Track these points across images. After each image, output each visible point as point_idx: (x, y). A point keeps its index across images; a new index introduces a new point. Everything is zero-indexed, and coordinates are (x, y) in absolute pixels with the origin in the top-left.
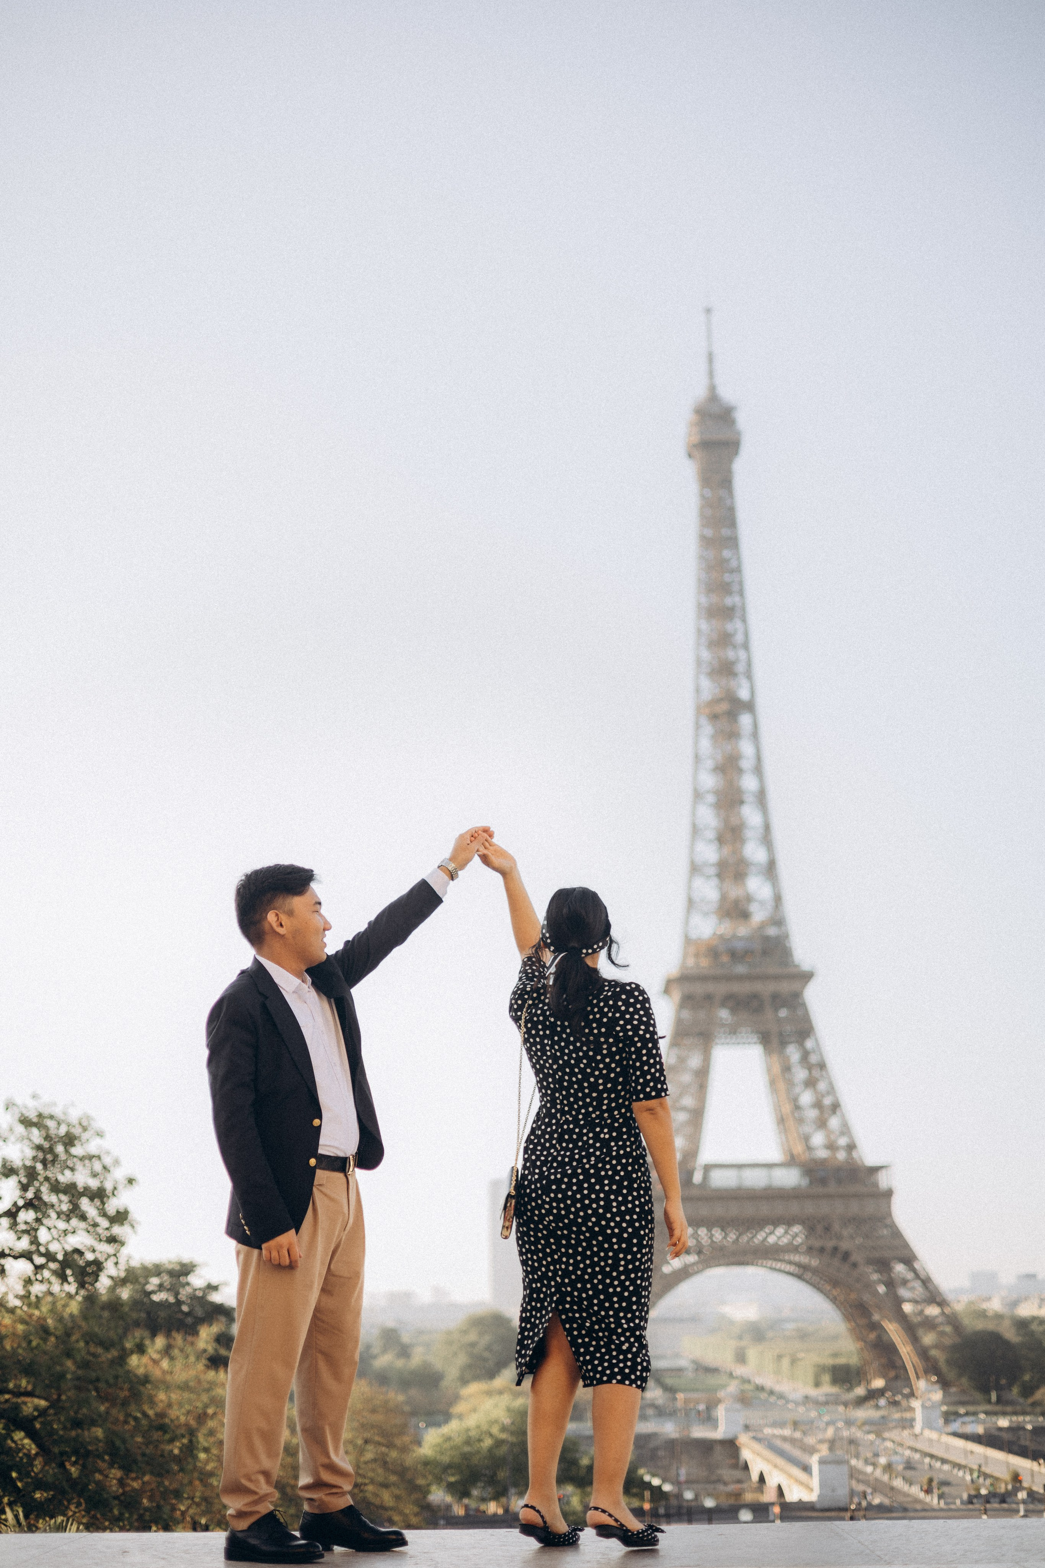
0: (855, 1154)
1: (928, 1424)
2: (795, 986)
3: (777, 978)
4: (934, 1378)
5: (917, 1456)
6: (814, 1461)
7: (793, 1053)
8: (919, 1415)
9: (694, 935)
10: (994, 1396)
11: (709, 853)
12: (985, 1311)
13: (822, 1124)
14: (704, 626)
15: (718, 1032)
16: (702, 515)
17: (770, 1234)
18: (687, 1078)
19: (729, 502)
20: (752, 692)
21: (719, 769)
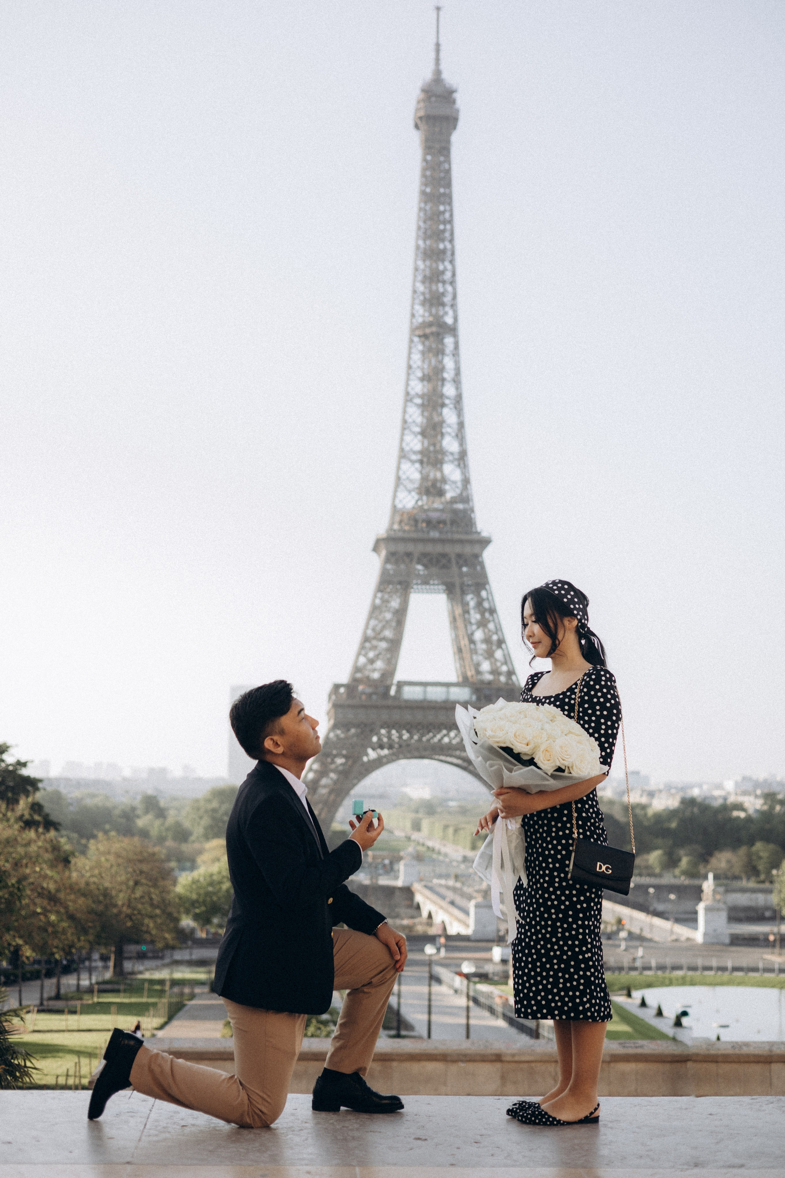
0: (514, 678)
2: (476, 549)
3: (461, 542)
6: (471, 906)
7: (471, 599)
9: (399, 506)
11: (415, 443)
13: (489, 655)
14: (420, 264)
15: (415, 582)
16: (424, 176)
17: (445, 736)
18: (388, 616)
19: (446, 166)
20: (456, 319)
21: (426, 378)
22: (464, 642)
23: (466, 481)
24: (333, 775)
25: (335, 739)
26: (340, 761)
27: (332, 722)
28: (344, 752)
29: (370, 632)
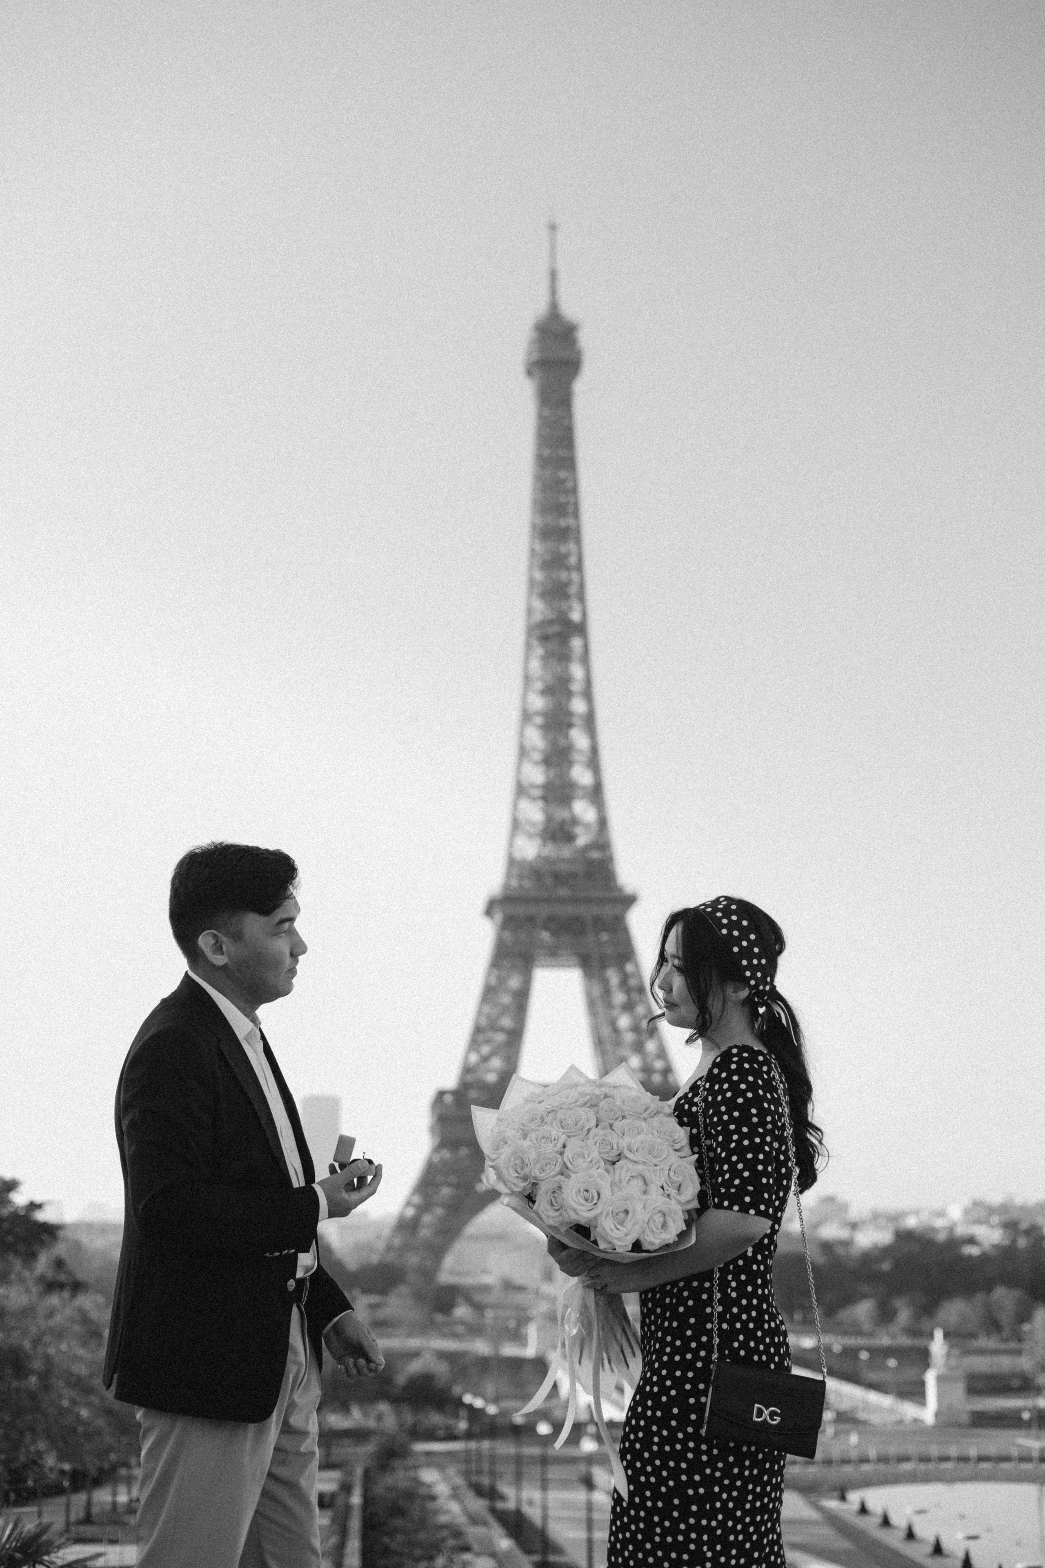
2: (618, 909)
3: (600, 901)
7: (613, 976)
9: (518, 856)
15: (539, 953)
16: (539, 435)
18: (506, 999)
19: (566, 423)
20: (584, 614)
21: (547, 691)
22: (606, 1031)
23: (603, 823)
25: (440, 1162)
26: (446, 1191)
27: (437, 1141)
28: (452, 1179)
29: (483, 1022)
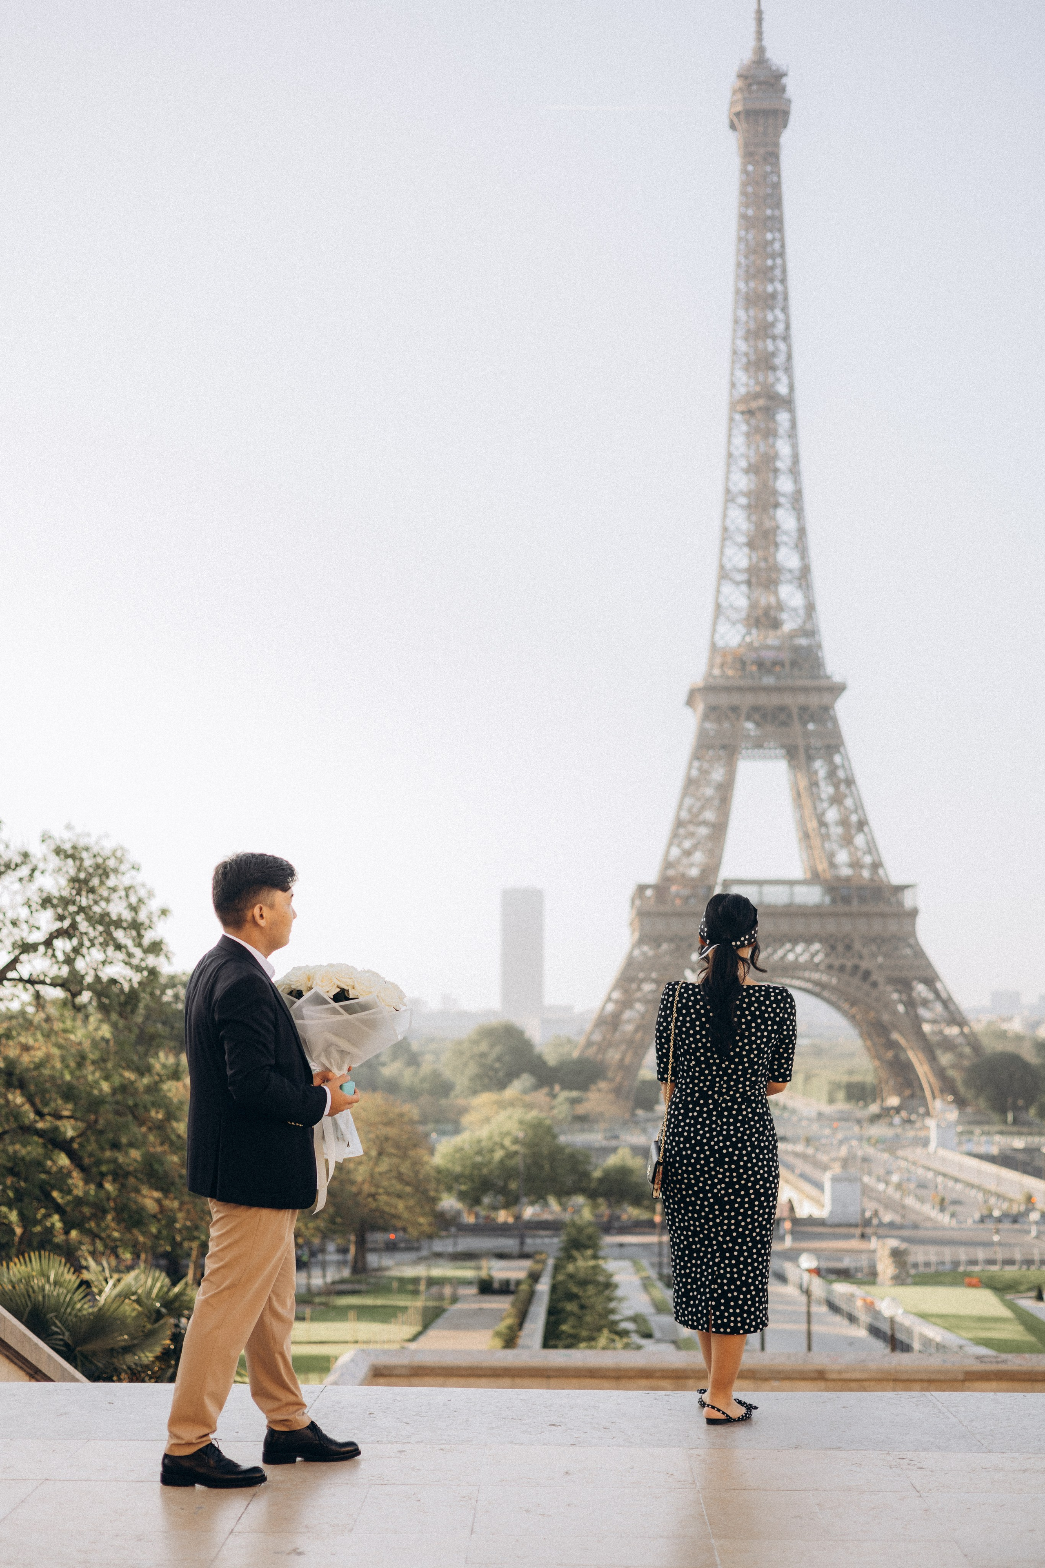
0: (881, 872)
1: (942, 1144)
2: (826, 699)
3: (805, 690)
4: (950, 1098)
5: (930, 1175)
6: (826, 1179)
7: (820, 767)
8: (933, 1134)
9: (720, 643)
10: (1010, 1117)
11: (740, 558)
12: (1005, 1031)
13: (847, 841)
14: (742, 314)
15: (743, 745)
16: (744, 193)
17: (791, 951)
18: (709, 792)
19: (775, 179)
20: (791, 388)
21: (752, 469)
22: (812, 824)
23: (810, 608)
24: (639, 1006)
25: (641, 959)
26: (648, 988)
27: (637, 935)
28: (654, 975)
29: (684, 815)
